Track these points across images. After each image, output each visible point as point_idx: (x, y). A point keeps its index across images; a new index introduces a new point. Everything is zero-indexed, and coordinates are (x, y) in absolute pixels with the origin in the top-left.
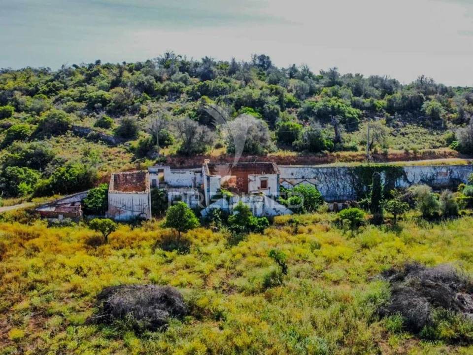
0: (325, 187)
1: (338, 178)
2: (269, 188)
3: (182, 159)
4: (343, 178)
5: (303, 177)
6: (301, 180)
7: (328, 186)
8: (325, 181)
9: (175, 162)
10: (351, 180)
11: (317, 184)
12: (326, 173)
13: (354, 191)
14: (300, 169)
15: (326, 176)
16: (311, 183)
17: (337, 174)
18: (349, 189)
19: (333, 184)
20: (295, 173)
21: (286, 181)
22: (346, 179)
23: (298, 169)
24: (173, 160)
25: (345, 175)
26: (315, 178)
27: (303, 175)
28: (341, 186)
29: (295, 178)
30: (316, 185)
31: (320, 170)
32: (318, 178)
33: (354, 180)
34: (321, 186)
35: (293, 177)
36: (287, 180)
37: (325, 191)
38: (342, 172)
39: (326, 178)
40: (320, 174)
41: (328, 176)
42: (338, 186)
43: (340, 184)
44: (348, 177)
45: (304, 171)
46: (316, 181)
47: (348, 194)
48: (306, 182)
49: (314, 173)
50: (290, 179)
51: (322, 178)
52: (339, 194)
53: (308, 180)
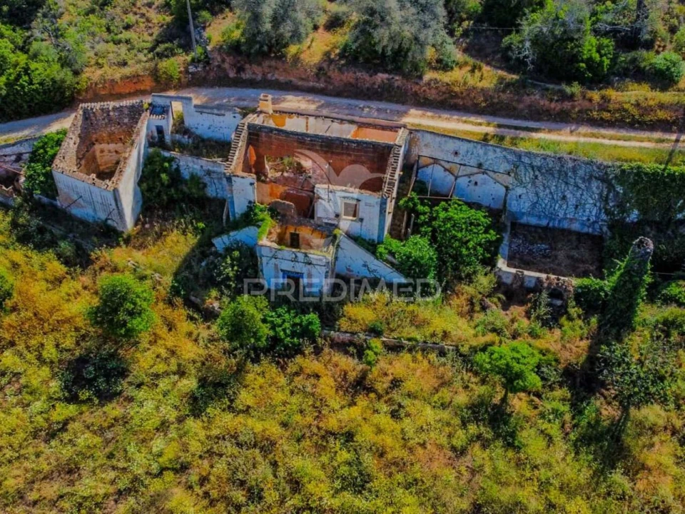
0: (531, 195)
1: (567, 183)
2: (361, 220)
3: (239, 62)
4: (583, 186)
5: (480, 166)
6: (476, 170)
7: (537, 194)
8: (534, 184)
9: (226, 66)
10: (600, 195)
11: (511, 187)
12: (539, 169)
13: (604, 216)
14: (475, 147)
15: (537, 173)
16: (496, 182)
17: (566, 174)
18: (591, 209)
19: (551, 193)
20: (462, 152)
21: (440, 164)
22: (588, 188)
23: (471, 145)
24: (223, 61)
25: (589, 179)
26: (509, 174)
27: (482, 161)
28: (572, 200)
29: (462, 162)
30: (507, 188)
31: (526, 160)
32: (516, 174)
33: (607, 195)
34: (520, 191)
35: (457, 160)
36: (442, 163)
37: (527, 205)
38: (581, 173)
39: (536, 177)
40: (522, 168)
41: (542, 174)
42: (564, 198)
43: (569, 196)
44: (595, 184)
45: (485, 154)
46: (510, 180)
47: (585, 218)
48: (485, 176)
49: (508, 162)
50: (448, 162)
51: (527, 176)
52: (561, 215)
53: (491, 174)
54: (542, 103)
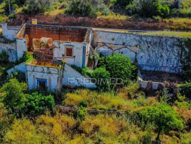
0: (147, 56)
1: (163, 49)
2: (74, 57)
3: (26, 17)
4: (170, 50)
5: (124, 44)
6: (122, 46)
7: (149, 55)
8: (148, 50)
9: (22, 19)
10: (178, 53)
11: (138, 52)
12: (150, 42)
13: (180, 64)
14: (121, 35)
15: (149, 45)
16: (131, 51)
17: (162, 44)
18: (174, 61)
19: (156, 54)
20: (116, 38)
21: (106, 46)
22: (173, 51)
23: (120, 35)
24: (20, 17)
25: (172, 46)
26: (137, 46)
27: (124, 41)
28: (165, 57)
29: (116, 43)
30: (136, 53)
31: (144, 39)
32: (140, 46)
33: (182, 53)
34: (142, 54)
35: (114, 42)
36: (107, 45)
37: (145, 61)
38: (169, 43)
39: (149, 47)
40: (142, 43)
41: (151, 45)
42: (162, 56)
43: (164, 55)
44: (175, 48)
45: (126, 38)
46: (137, 49)
47: (171, 66)
48: (126, 48)
49: (136, 41)
50: (110, 44)
51: (145, 47)
52: (160, 65)
53: (128, 47)
54: (145, 24)
